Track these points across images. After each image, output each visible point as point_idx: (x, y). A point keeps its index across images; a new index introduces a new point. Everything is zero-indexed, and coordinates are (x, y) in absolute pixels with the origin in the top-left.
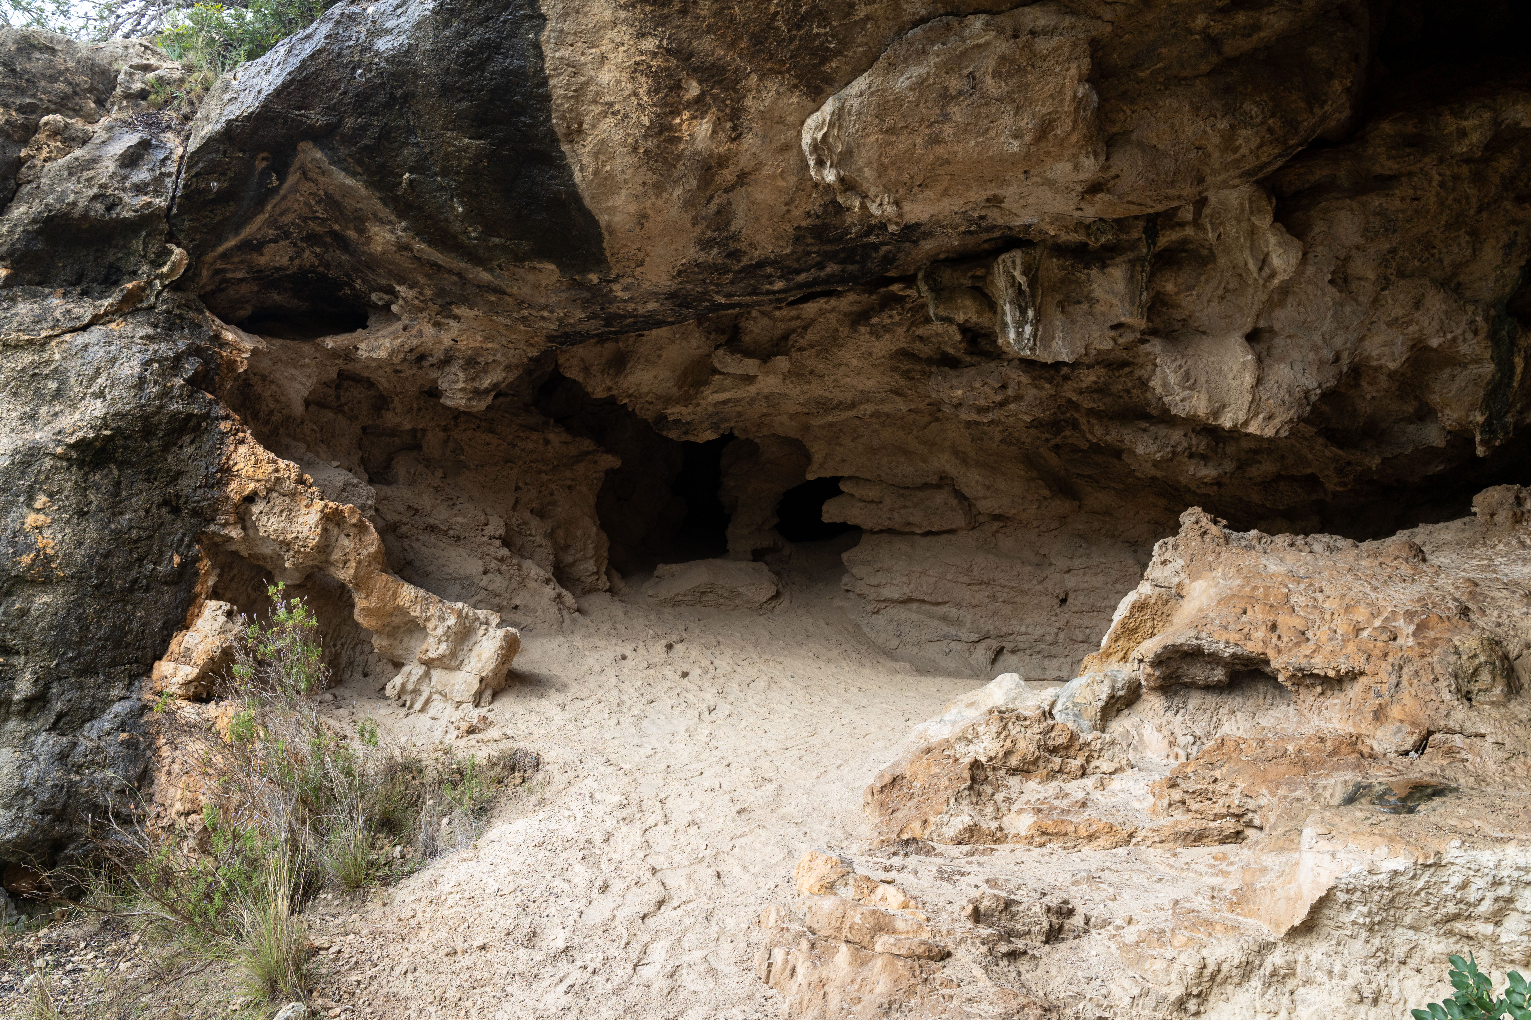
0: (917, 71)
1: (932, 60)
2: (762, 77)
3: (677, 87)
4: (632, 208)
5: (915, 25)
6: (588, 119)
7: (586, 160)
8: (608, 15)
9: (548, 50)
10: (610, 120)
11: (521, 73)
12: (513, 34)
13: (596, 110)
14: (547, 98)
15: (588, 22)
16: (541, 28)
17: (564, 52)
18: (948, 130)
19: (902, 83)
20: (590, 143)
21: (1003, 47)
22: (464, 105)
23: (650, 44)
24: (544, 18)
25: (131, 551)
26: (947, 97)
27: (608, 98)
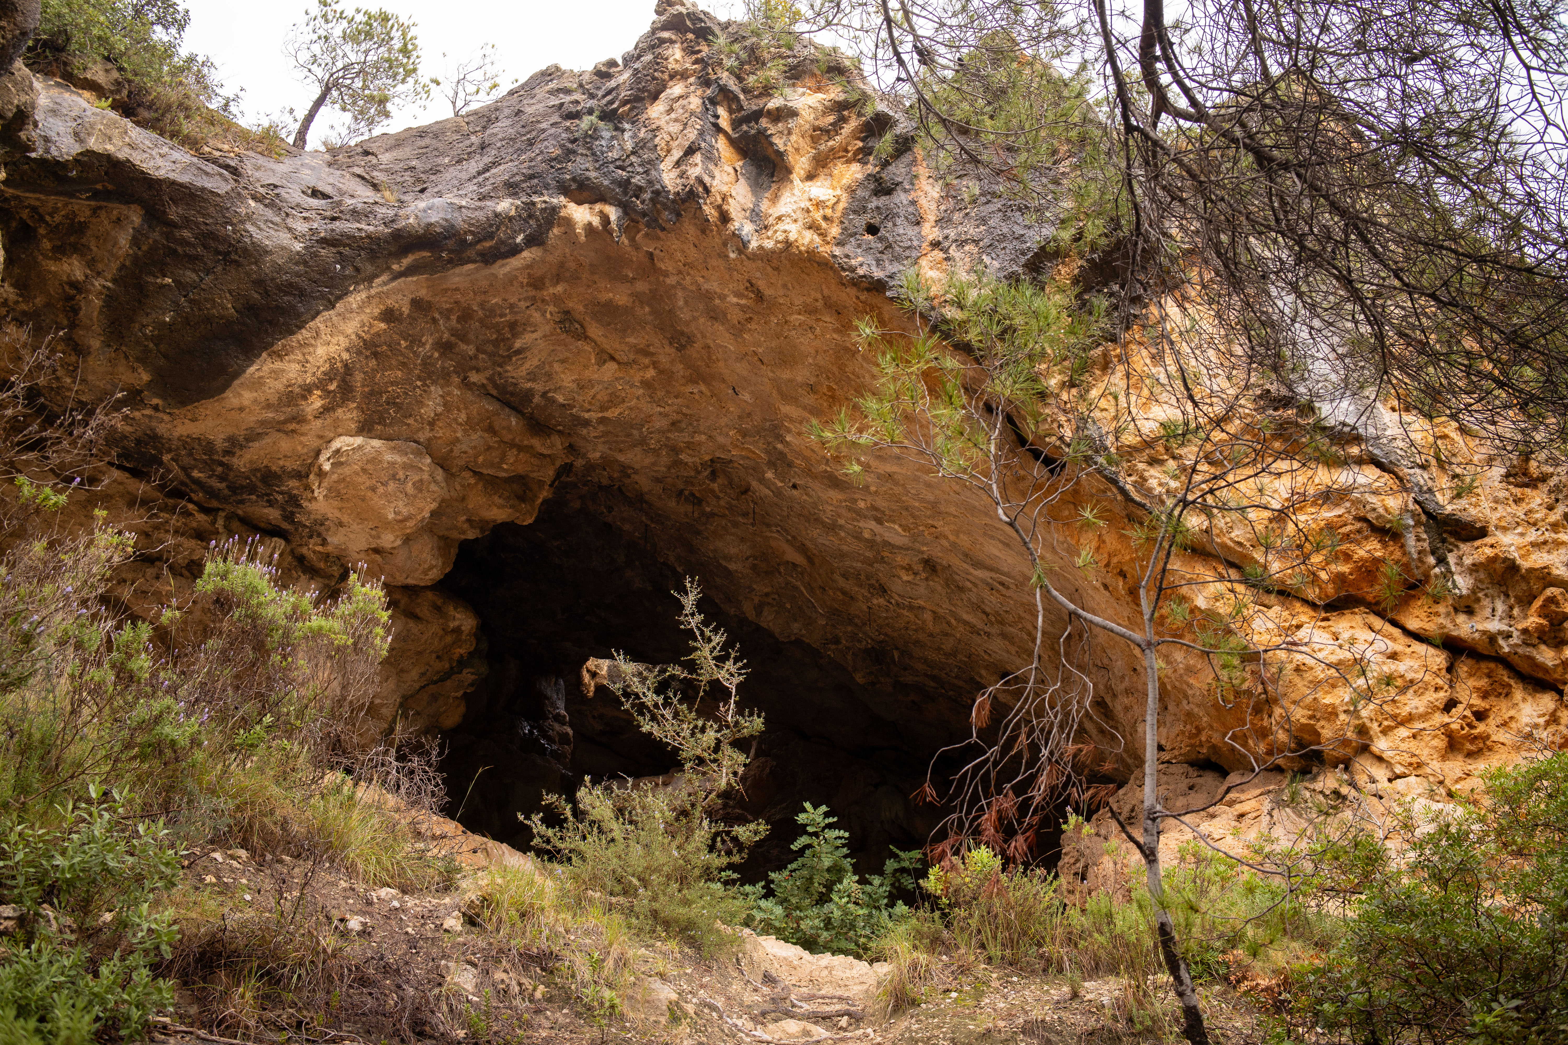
0: (398, 458)
1: (405, 459)
2: (357, 408)
3: (331, 380)
4: (246, 403)
5: (415, 441)
6: (292, 357)
7: (265, 368)
8: (350, 331)
9: (319, 319)
10: (298, 367)
11: (298, 315)
12: (317, 298)
13: (300, 357)
14: (293, 333)
15: (342, 326)
16: (327, 309)
17: (322, 327)
18: (381, 490)
19: (388, 457)
20: (278, 365)
21: (426, 476)
22: (256, 296)
23: (346, 356)
24: (334, 307)
26: (394, 477)
27: (310, 359)
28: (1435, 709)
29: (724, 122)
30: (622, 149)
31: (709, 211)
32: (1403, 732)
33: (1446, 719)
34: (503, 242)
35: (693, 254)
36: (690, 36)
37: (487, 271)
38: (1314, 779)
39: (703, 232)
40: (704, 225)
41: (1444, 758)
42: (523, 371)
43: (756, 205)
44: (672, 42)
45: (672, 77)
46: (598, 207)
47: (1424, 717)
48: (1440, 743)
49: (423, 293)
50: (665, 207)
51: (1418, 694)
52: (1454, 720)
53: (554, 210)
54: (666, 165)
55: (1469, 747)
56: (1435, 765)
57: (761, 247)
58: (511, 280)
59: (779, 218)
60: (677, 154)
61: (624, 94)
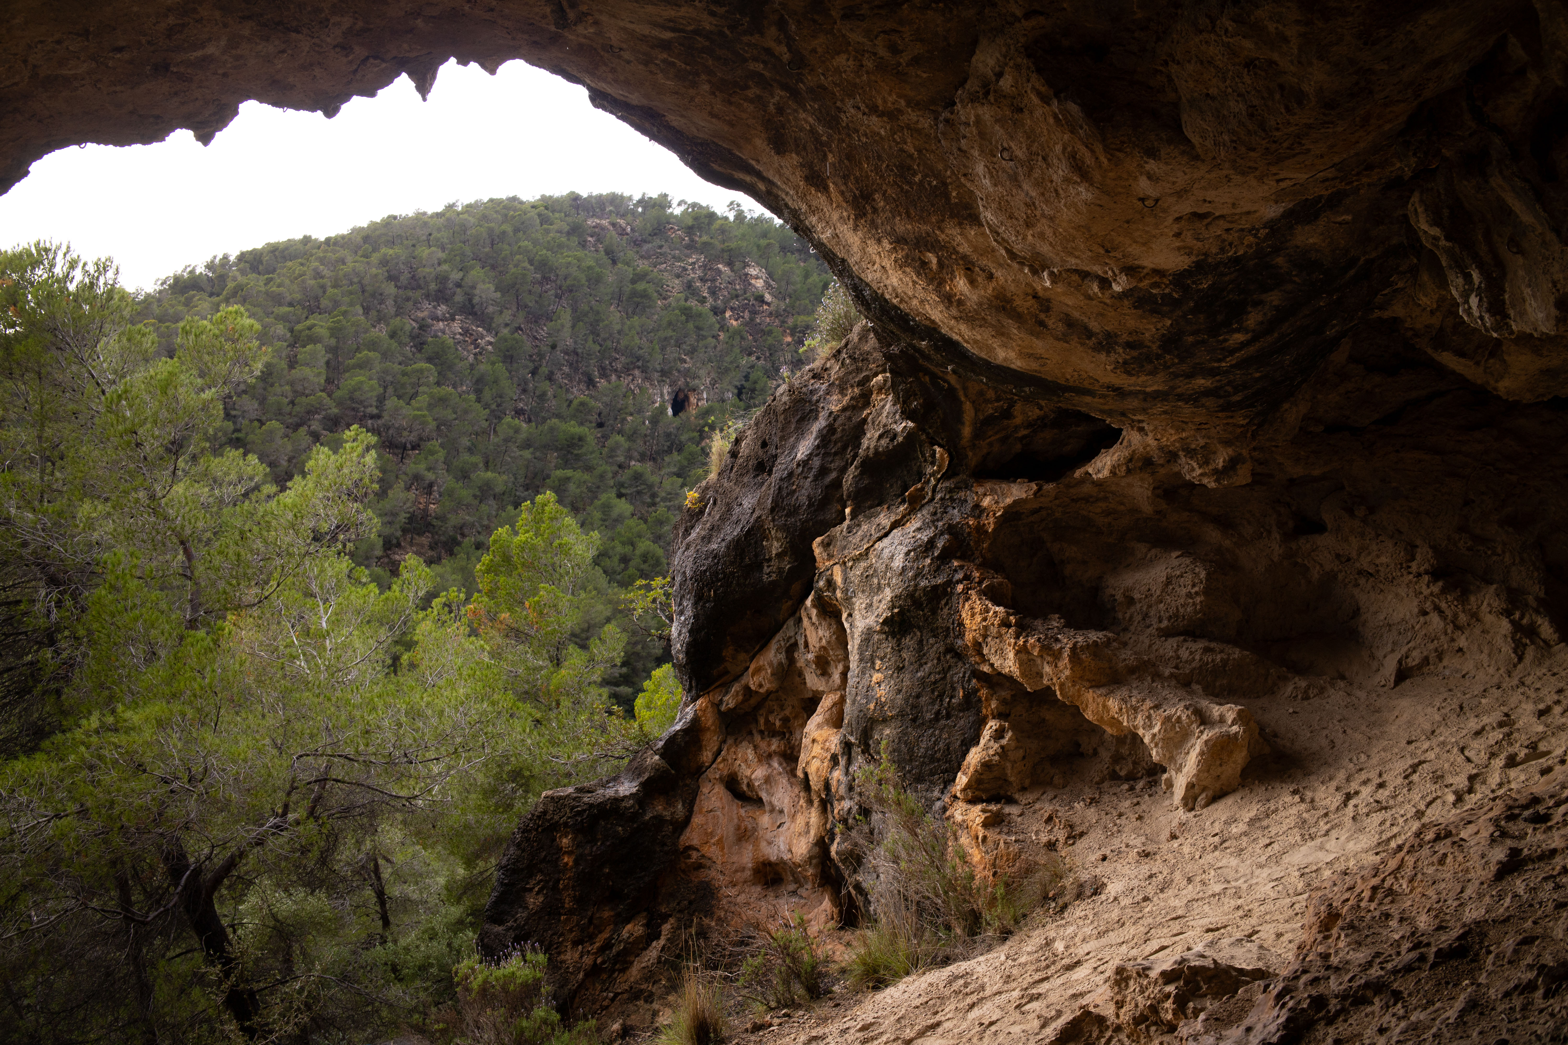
25: (933, 691)
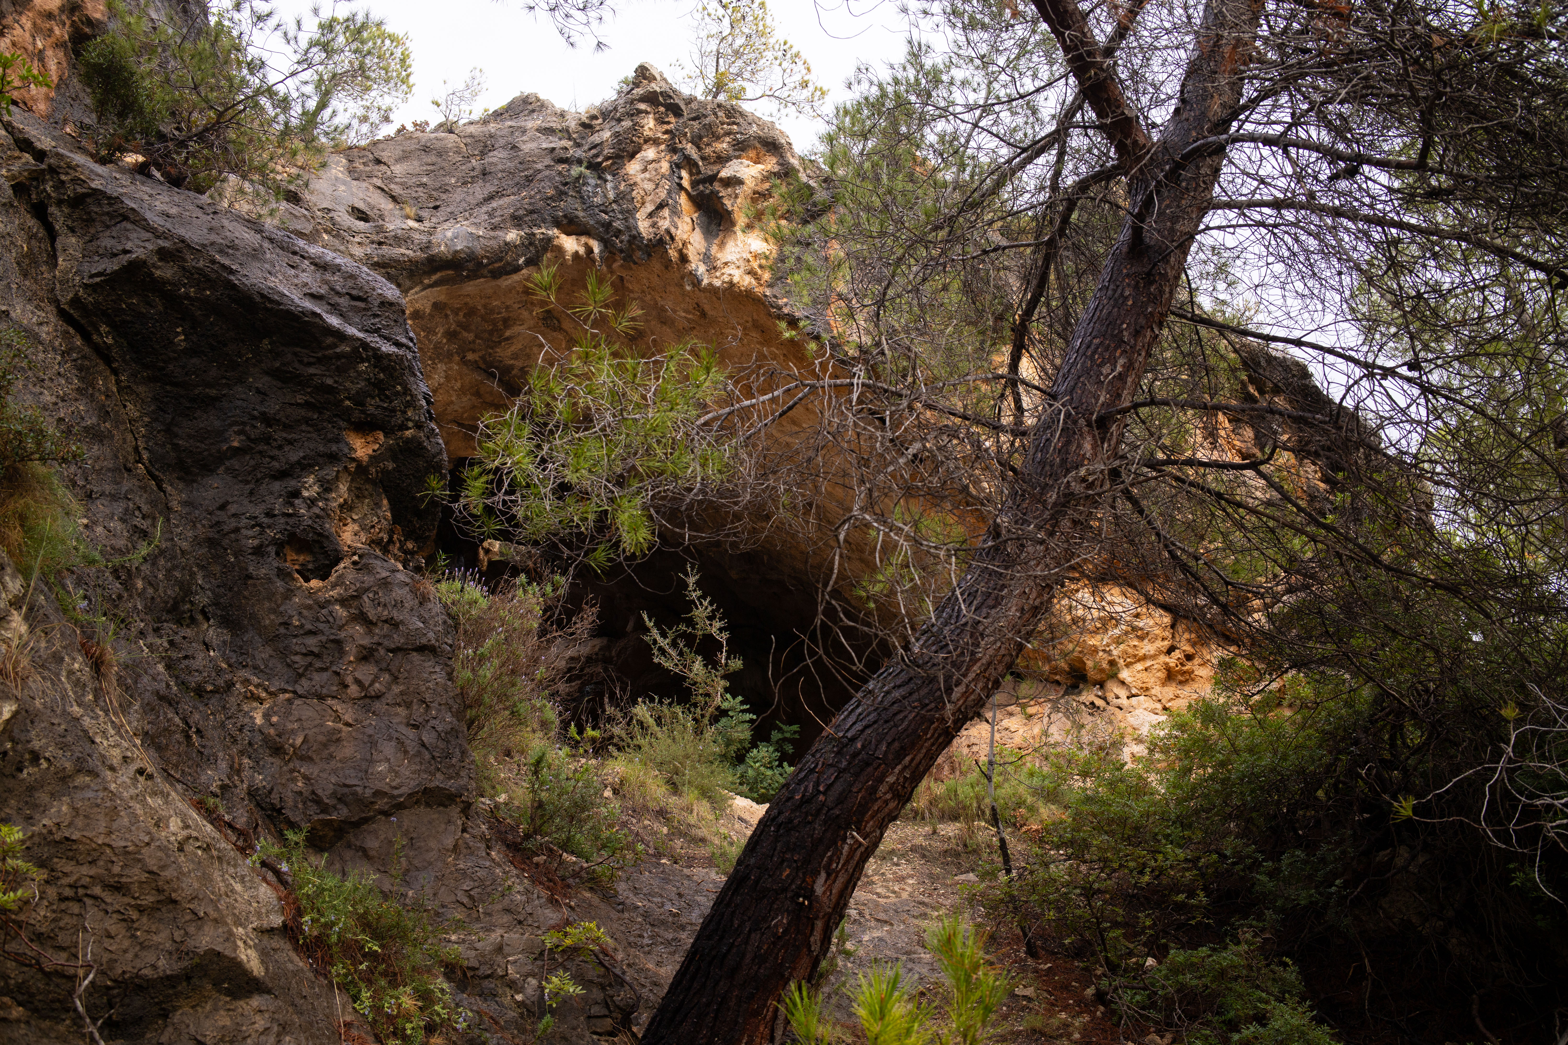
28: (1160, 652)
29: (686, 183)
30: (605, 196)
31: (673, 254)
32: (1139, 666)
33: (1167, 659)
34: (508, 263)
35: (655, 280)
36: (662, 109)
37: (494, 283)
38: (1080, 693)
39: (667, 267)
40: (667, 264)
41: (1163, 685)
42: (509, 352)
43: (708, 250)
44: (647, 113)
45: (646, 141)
46: (583, 239)
47: (1153, 657)
48: (1162, 675)
49: (442, 298)
50: (639, 248)
51: (1151, 641)
52: (1172, 661)
53: (549, 240)
54: (641, 215)
55: (1180, 678)
56: (1156, 690)
57: (710, 284)
58: (511, 289)
59: (726, 264)
60: (650, 208)
61: (607, 151)
